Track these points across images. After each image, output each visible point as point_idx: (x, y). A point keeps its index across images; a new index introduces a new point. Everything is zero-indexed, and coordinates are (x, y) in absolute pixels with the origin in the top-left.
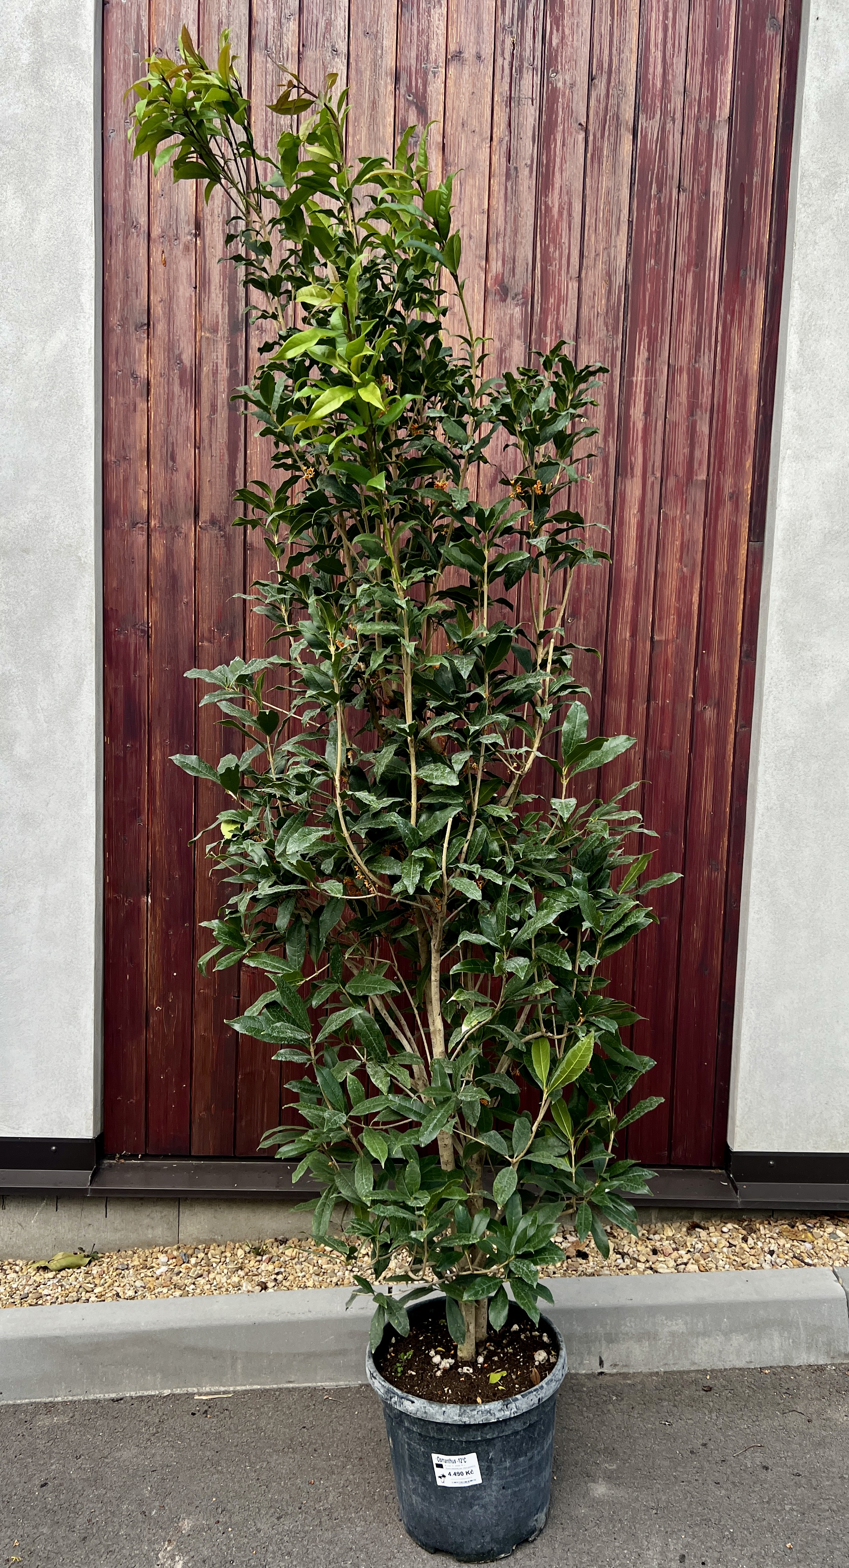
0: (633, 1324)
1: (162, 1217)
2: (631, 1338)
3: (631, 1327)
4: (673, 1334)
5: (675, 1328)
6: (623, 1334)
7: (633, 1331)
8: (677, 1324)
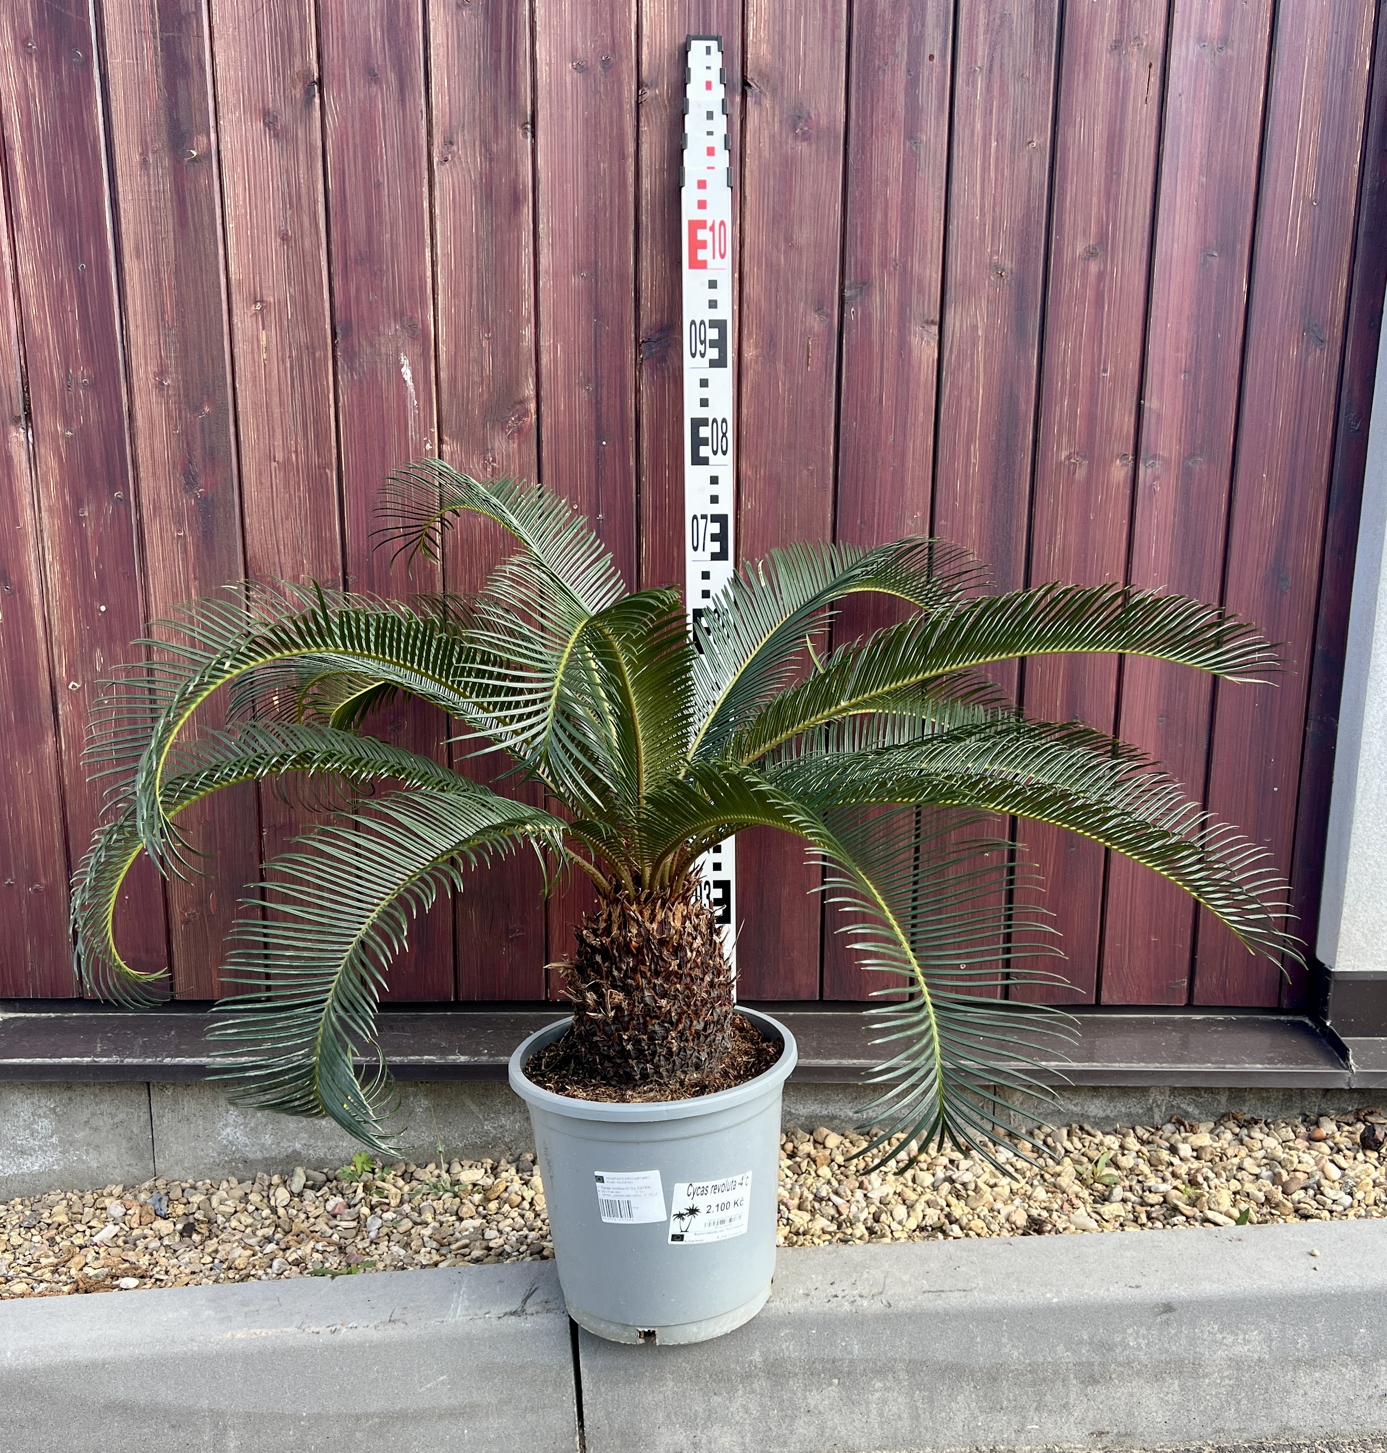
0: (1143, 1343)
1: (116, 1126)
2: (1139, 1373)
3: (1139, 1348)
4: (1237, 1364)
5: (1241, 1350)
6: (1120, 1364)
7: (1144, 1358)
8: (1246, 1342)
